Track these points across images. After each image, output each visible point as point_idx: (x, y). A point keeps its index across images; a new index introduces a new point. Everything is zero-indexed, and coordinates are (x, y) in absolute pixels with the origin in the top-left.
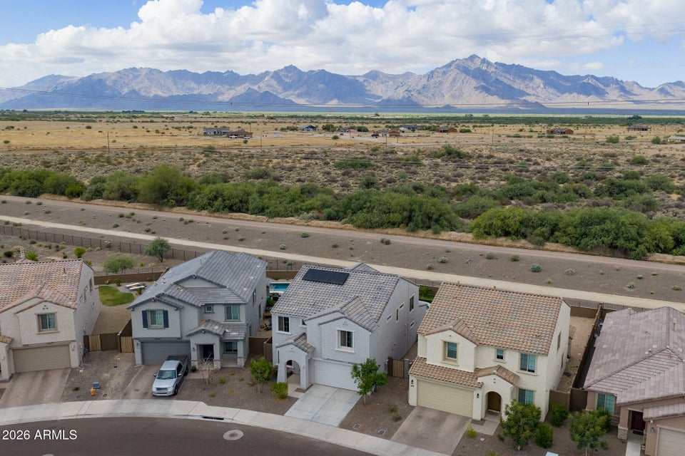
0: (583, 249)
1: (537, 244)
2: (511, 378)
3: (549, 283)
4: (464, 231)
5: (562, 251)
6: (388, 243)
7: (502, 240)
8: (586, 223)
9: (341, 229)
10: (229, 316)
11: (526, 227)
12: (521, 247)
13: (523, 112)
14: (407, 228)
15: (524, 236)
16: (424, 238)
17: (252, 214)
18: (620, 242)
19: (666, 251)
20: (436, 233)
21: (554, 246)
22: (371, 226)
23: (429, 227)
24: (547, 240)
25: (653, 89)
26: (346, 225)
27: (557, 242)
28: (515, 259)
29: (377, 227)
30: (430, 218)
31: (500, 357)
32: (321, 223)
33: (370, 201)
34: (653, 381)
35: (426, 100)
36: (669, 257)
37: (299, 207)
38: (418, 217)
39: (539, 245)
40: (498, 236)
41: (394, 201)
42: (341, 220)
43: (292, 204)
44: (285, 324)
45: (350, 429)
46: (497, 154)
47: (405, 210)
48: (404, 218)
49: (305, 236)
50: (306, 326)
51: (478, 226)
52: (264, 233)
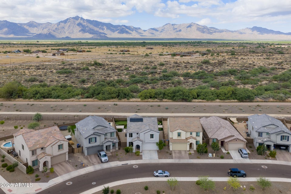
0: (174, 101)
2: (195, 139)
3: (173, 112)
4: (137, 98)
6: (117, 105)
7: (150, 100)
8: (174, 92)
9: (93, 101)
10: (111, 136)
11: (156, 95)
13: (100, 39)
14: (118, 99)
15: (156, 98)
16: (124, 101)
17: (54, 99)
18: (185, 97)
19: (195, 99)
20: (128, 99)
22: (105, 99)
23: (126, 98)
24: (163, 98)
25: (146, 30)
26: (95, 100)
27: (166, 99)
28: (159, 106)
29: (107, 99)
30: (125, 95)
31: (191, 134)
32: (85, 100)
33: (102, 91)
34: (223, 134)
35: (57, 34)
36: (197, 100)
37: (73, 94)
38: (122, 95)
39: (161, 101)
40: (148, 98)
41: (111, 90)
42: (92, 98)
43: (70, 94)
44: (131, 135)
45: (162, 159)
46: (112, 63)
47: (116, 93)
48: (117, 95)
49: (85, 105)
50: (138, 135)
51: (141, 96)
52: (68, 106)
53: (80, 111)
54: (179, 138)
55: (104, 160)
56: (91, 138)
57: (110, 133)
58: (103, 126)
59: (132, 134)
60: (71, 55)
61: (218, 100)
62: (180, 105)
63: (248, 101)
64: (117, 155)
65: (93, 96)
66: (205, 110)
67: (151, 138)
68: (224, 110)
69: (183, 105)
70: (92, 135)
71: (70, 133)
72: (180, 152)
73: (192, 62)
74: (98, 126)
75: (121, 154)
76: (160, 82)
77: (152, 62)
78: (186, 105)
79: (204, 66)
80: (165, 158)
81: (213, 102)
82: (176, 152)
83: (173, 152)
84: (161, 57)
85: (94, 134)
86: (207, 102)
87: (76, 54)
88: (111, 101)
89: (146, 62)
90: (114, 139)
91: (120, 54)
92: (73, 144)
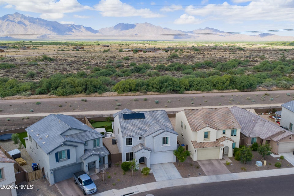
0: (162, 93)
1: (144, 93)
2: (231, 140)
3: (166, 107)
4: (112, 92)
5: (154, 94)
6: (86, 101)
7: (129, 93)
9: (49, 98)
10: (95, 145)
11: (138, 86)
12: (138, 95)
14: (85, 93)
15: (138, 90)
16: (95, 96)
18: (175, 88)
19: (188, 90)
20: (100, 94)
21: (151, 93)
22: (67, 94)
23: (96, 92)
24: (147, 91)
26: (52, 95)
27: (151, 91)
28: (146, 100)
30: (95, 87)
31: (224, 133)
32: (37, 96)
33: (62, 83)
36: (190, 92)
37: (19, 89)
38: (91, 87)
40: (128, 91)
41: (74, 81)
42: (47, 94)
43: (13, 89)
44: (129, 141)
45: (188, 177)
46: (67, 58)
47: (83, 85)
48: (83, 89)
49: (39, 104)
50: (142, 140)
51: (118, 88)
52: (11, 105)
53: (32, 112)
54: (207, 141)
55: (90, 191)
56: (60, 152)
57: (92, 140)
58: (80, 130)
59: (131, 139)
60: (12, 52)
61: (215, 91)
62: (173, 98)
63: (250, 90)
64: (109, 178)
65: (49, 92)
66: (206, 102)
67: (164, 143)
68: (230, 102)
69: (176, 98)
70: (61, 146)
71: (18, 145)
72: (210, 162)
73: (159, 56)
74: (70, 129)
75: (116, 174)
76: (133, 75)
77: (114, 57)
78: (180, 98)
79: (175, 60)
80: (193, 176)
81: (210, 93)
82: (204, 162)
83: (199, 163)
84: (122, 53)
85: (64, 144)
86: (203, 93)
87: (19, 51)
88: (76, 97)
89: (106, 57)
90: (101, 150)
91: (74, 50)
92: (24, 164)
